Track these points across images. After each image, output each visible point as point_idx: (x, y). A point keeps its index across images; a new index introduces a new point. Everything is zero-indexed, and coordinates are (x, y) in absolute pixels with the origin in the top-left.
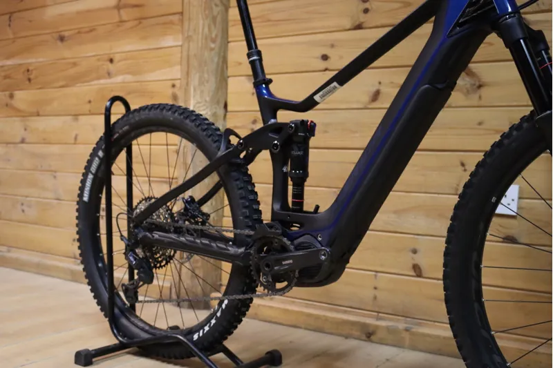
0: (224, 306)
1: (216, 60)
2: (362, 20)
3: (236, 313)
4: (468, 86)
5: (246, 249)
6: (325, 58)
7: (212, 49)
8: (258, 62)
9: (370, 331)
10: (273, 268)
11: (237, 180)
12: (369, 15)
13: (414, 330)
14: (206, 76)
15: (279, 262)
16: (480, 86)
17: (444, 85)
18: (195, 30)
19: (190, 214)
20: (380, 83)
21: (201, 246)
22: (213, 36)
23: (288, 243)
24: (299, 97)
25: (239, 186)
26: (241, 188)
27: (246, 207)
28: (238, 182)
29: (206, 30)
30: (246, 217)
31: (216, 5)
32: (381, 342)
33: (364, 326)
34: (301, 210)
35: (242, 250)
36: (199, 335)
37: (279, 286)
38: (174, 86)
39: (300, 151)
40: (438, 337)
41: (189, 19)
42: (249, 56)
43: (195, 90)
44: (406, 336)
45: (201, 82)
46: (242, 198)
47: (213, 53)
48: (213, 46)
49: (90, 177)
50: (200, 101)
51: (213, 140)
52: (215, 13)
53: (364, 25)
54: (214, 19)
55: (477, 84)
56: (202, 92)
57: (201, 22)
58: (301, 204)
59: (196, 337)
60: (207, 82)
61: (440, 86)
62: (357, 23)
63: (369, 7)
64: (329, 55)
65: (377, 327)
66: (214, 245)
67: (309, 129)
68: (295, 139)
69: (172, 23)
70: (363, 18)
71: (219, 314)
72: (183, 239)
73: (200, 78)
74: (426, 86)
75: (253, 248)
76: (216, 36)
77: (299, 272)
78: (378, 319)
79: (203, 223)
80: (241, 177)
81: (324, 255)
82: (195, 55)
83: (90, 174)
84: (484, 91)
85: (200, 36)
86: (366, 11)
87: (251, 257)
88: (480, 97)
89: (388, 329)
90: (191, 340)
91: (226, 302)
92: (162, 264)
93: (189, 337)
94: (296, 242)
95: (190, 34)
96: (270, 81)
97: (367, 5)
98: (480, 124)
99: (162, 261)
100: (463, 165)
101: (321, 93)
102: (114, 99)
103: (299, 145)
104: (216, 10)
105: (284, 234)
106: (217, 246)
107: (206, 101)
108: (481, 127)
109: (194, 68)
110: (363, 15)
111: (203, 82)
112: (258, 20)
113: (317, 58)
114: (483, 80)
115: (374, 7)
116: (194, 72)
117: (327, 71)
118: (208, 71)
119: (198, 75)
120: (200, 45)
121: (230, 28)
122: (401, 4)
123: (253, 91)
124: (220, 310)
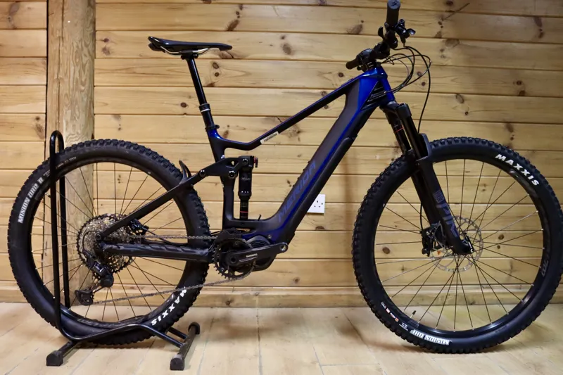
0: (182, 294)
1: (85, 99)
2: (214, 81)
4: (291, 132)
5: (210, 250)
6: (184, 105)
7: (82, 91)
8: (207, 113)
9: (229, 299)
10: (238, 261)
12: (219, 77)
13: (261, 294)
14: (77, 113)
15: (243, 256)
16: (299, 132)
20: (228, 126)
21: (166, 251)
22: (83, 80)
27: (203, 219)
28: (195, 201)
29: (77, 75)
30: (203, 226)
31: (85, 56)
32: (238, 306)
33: (223, 297)
34: (247, 219)
36: (157, 320)
38: (38, 119)
40: (279, 296)
42: (201, 108)
43: (67, 124)
44: (256, 299)
45: (73, 118)
47: (83, 93)
48: (83, 88)
50: (73, 133)
52: (84, 62)
53: (216, 84)
54: (84, 66)
55: (297, 130)
56: (74, 126)
57: (72, 68)
58: (247, 215)
59: (154, 322)
60: (78, 118)
62: (210, 82)
64: (187, 103)
65: (235, 296)
66: (178, 249)
68: (244, 169)
69: (34, 64)
70: (214, 79)
71: (177, 301)
72: (150, 248)
73: (72, 114)
74: (347, 138)
76: (85, 80)
78: (233, 290)
79: (144, 233)
82: (66, 95)
84: (301, 135)
85: (71, 79)
86: (217, 75)
87: (213, 256)
88: (299, 139)
90: (151, 325)
91: (184, 291)
93: (147, 323)
94: (250, 241)
95: (61, 76)
96: (217, 127)
97: (218, 71)
98: (299, 156)
99: (116, 267)
100: (289, 182)
104: (85, 59)
107: (78, 133)
108: (299, 158)
109: (66, 106)
110: (215, 77)
111: (75, 118)
112: (124, 71)
113: (177, 105)
114: (301, 128)
115: (223, 73)
116: (65, 108)
117: (185, 116)
118: (79, 108)
119: (70, 111)
120: (71, 87)
121: (95, 75)
122: (243, 73)
123: (119, 127)
124: (178, 298)
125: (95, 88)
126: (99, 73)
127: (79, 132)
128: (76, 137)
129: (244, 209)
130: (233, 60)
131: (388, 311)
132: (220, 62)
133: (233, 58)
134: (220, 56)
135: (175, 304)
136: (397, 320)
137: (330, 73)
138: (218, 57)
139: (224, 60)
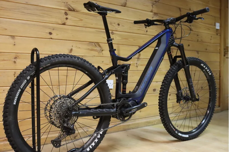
0: (101, 133)
2: (65, 22)
4: (99, 50)
6: (50, 33)
10: (129, 113)
12: (68, 20)
15: (131, 110)
16: (102, 50)
20: (72, 46)
34: (125, 93)
53: (66, 24)
58: (125, 91)
59: (88, 149)
62: (63, 22)
64: (52, 33)
71: (99, 137)
81: (146, 105)
84: (103, 52)
86: (67, 19)
88: (103, 54)
96: (115, 50)
97: (67, 17)
98: (103, 62)
101: (134, 56)
108: (103, 63)
113: (47, 33)
114: (103, 49)
115: (69, 18)
117: (51, 39)
122: (79, 20)
124: (99, 135)
129: (124, 88)
130: (74, 12)
131: (172, 127)
132: (69, 12)
133: (74, 11)
134: (68, 8)
135: (98, 139)
136: (174, 130)
137: (115, 23)
138: (67, 9)
139: (70, 11)
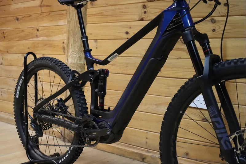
0: (71, 149)
2: (143, 17)
3: (76, 153)
5: (79, 126)
6: (127, 33)
8: (86, 41)
9: (144, 157)
11: (76, 94)
12: (146, 14)
14: (76, 39)
15: (91, 133)
17: (161, 58)
18: (72, 18)
19: (59, 106)
23: (96, 124)
24: (102, 58)
25: (77, 97)
26: (78, 98)
27: (80, 106)
28: (77, 95)
30: (80, 111)
32: (148, 163)
35: (77, 126)
36: (61, 161)
37: (92, 143)
38: (63, 43)
39: (102, 83)
41: (70, 13)
42: (82, 38)
43: (71, 46)
44: (159, 161)
45: (74, 42)
46: (78, 102)
49: (19, 87)
50: (74, 50)
51: (67, 75)
53: (144, 19)
56: (75, 47)
59: (60, 161)
60: (77, 42)
61: (159, 59)
62: (141, 18)
63: (146, 11)
64: (129, 32)
65: (147, 156)
67: (106, 73)
68: (100, 78)
69: (63, 14)
70: (143, 16)
71: (69, 152)
72: (54, 119)
73: (74, 40)
74: (152, 58)
75: (82, 125)
77: (100, 138)
80: (78, 93)
81: (109, 132)
82: (72, 30)
83: (19, 86)
85: (74, 21)
86: (145, 12)
87: (81, 129)
89: (151, 156)
91: (72, 147)
92: (47, 128)
93: (57, 161)
94: (100, 124)
95: (70, 20)
96: (91, 50)
101: (110, 58)
102: (29, 53)
103: (101, 80)
105: (94, 120)
106: (67, 123)
109: (71, 36)
110: (144, 14)
111: (75, 42)
112: (99, 15)
113: (124, 33)
115: (149, 11)
116: (71, 37)
118: (77, 37)
119: (73, 39)
120: (74, 26)
121: (87, 18)
122: (160, 10)
123: (96, 47)
125: (87, 25)
126: (89, 17)
127: (77, 50)
128: (75, 53)
129: (102, 103)
132: (147, 4)
133: (154, 0)
138: (146, 1)
139: (150, 2)
